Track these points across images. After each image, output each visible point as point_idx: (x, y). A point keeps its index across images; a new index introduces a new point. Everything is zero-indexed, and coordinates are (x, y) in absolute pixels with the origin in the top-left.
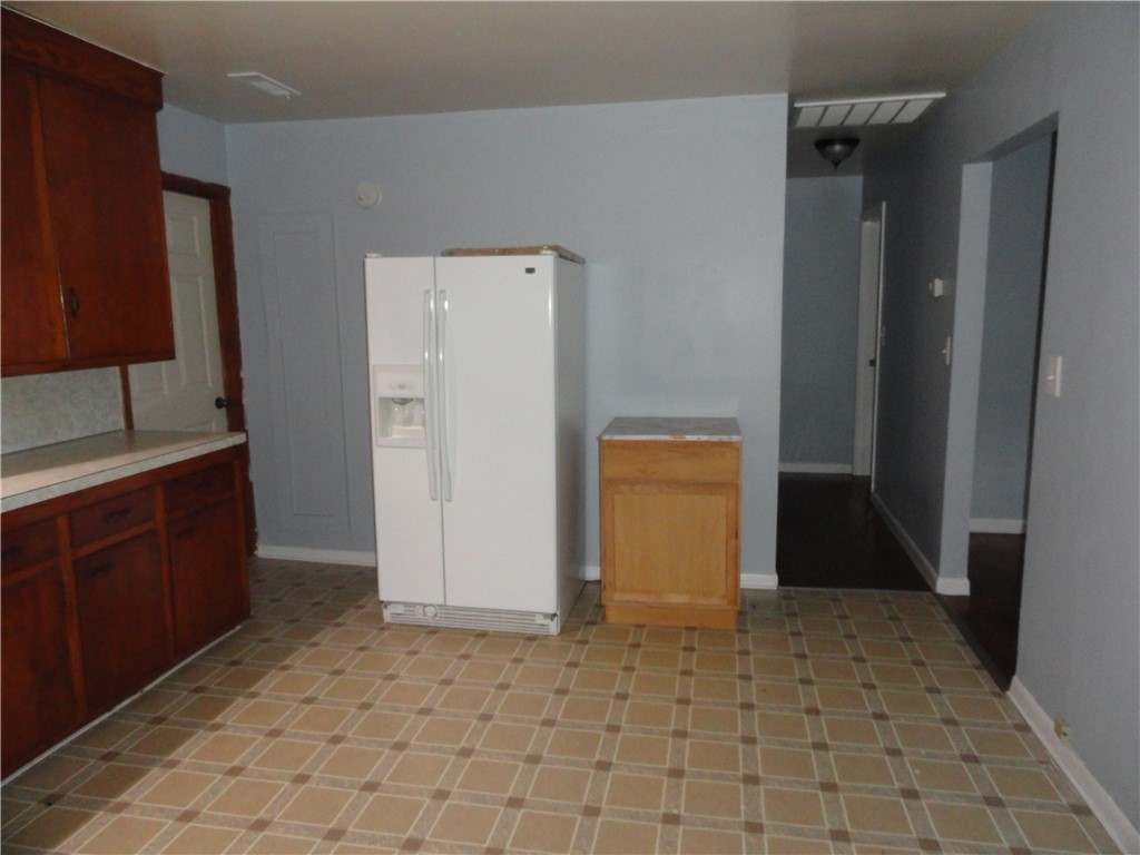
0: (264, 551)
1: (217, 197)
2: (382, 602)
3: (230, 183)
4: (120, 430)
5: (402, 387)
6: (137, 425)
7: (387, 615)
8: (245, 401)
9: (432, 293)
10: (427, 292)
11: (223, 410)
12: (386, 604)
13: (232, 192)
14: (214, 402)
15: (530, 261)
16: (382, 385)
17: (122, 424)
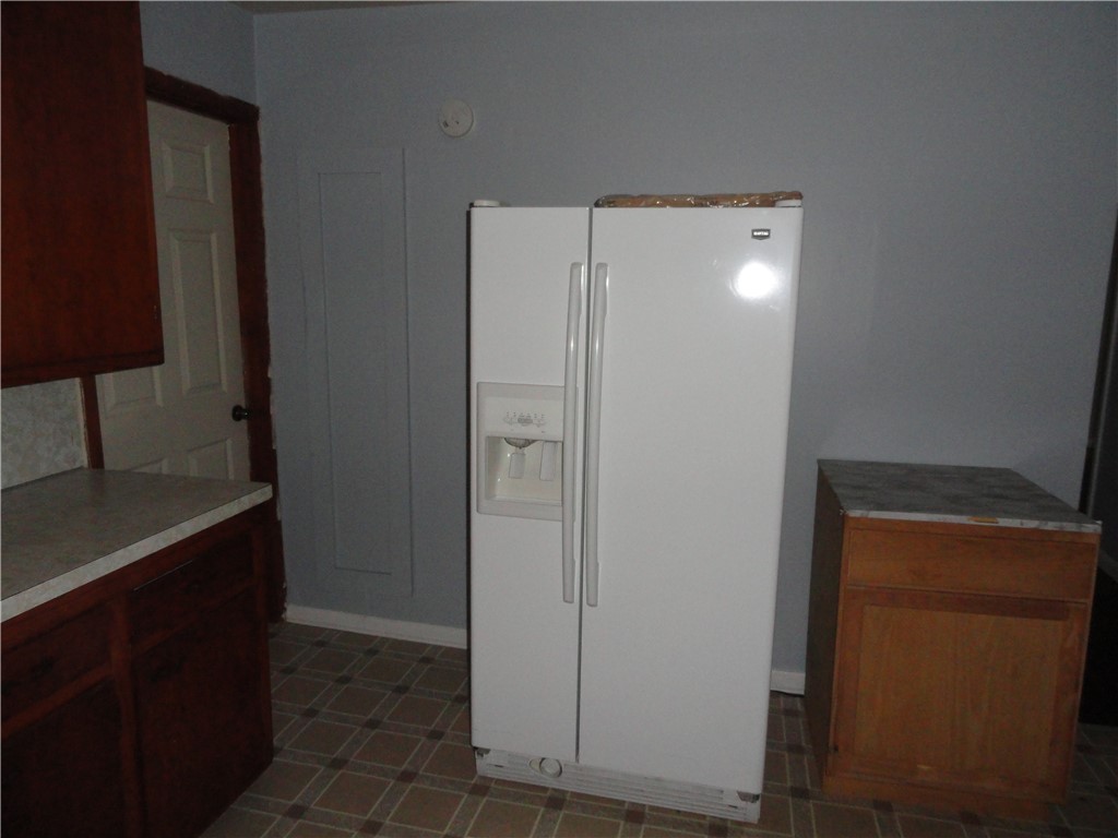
0: (295, 613)
1: (240, 119)
2: (476, 748)
3: (258, 101)
4: (81, 468)
5: (525, 421)
6: (110, 462)
7: (484, 766)
8: (274, 410)
9: (584, 269)
10: (576, 266)
11: (243, 423)
12: (484, 752)
13: (263, 112)
14: (230, 411)
15: (761, 216)
16: (491, 418)
17: (83, 459)
